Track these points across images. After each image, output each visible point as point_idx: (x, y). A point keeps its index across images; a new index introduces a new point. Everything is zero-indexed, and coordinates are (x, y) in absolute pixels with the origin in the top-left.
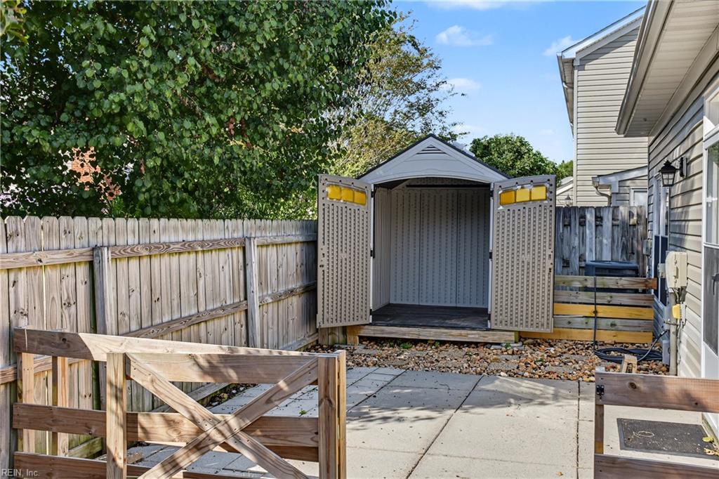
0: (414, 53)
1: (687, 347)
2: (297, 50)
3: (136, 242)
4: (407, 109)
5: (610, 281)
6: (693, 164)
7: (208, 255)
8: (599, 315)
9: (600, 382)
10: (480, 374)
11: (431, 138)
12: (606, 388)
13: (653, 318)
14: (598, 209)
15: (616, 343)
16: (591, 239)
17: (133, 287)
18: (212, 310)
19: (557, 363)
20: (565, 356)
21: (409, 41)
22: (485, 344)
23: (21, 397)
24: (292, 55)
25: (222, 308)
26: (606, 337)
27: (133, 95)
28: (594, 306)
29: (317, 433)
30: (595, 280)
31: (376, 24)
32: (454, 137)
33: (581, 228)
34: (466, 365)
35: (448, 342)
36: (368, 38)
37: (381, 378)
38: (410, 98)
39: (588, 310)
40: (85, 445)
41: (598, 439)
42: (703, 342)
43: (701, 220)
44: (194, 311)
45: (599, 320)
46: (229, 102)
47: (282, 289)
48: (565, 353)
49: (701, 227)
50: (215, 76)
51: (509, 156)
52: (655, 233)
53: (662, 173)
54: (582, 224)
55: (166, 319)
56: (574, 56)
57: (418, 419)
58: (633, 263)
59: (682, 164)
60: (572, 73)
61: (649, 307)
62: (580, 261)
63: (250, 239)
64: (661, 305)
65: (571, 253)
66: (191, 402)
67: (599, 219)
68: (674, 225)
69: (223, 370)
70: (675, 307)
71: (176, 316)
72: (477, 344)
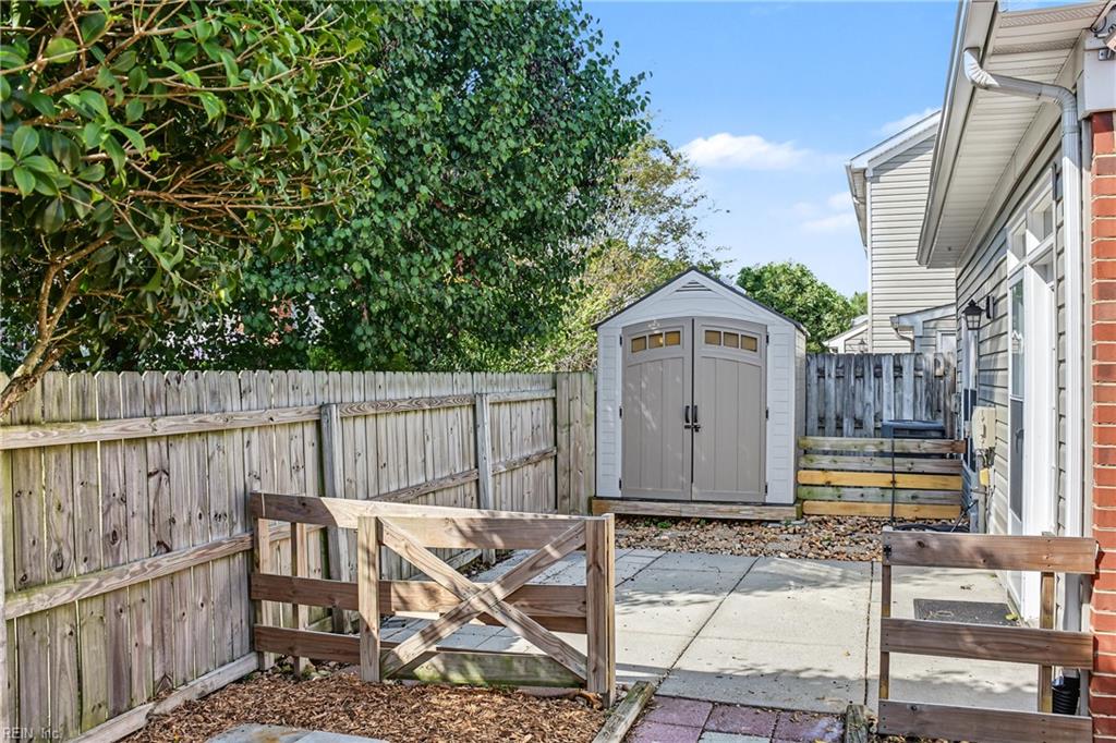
0: (666, 161)
1: (997, 519)
2: (535, 171)
3: (362, 400)
4: (659, 230)
5: (911, 445)
6: (1000, 303)
7: (435, 414)
8: (898, 486)
9: (887, 542)
10: (756, 555)
11: (693, 272)
12: (894, 548)
13: (961, 488)
14: (898, 356)
15: (918, 519)
16: (889, 393)
17: (359, 451)
18: (442, 479)
19: (847, 543)
20: (857, 534)
21: (660, 147)
22: (760, 522)
23: (258, 566)
24: (530, 178)
25: (452, 477)
26: (907, 512)
27: (359, 231)
28: (891, 475)
29: (585, 603)
30: (893, 442)
31: (627, 137)
32: (716, 266)
33: (877, 380)
34: (739, 546)
35: (715, 520)
36: (616, 153)
37: (640, 560)
38: (661, 216)
39: (885, 480)
40: (317, 624)
41: (886, 602)
42: (1009, 510)
43: (1006, 369)
44: (422, 480)
45: (896, 491)
46: (458, 235)
47: (516, 457)
48: (856, 531)
49: (1007, 377)
50: (444, 206)
51: (786, 289)
52: (964, 386)
53: (967, 315)
54: (878, 376)
55: (393, 488)
56: (865, 165)
57: (690, 602)
58: (940, 422)
59: (988, 303)
60: (864, 186)
61: (958, 475)
62: (875, 421)
63: (481, 395)
64: (970, 471)
65: (864, 411)
66: (449, 570)
67: (898, 369)
68: (985, 377)
69: (486, 535)
70: (983, 472)
71: (403, 485)
72: (750, 523)
